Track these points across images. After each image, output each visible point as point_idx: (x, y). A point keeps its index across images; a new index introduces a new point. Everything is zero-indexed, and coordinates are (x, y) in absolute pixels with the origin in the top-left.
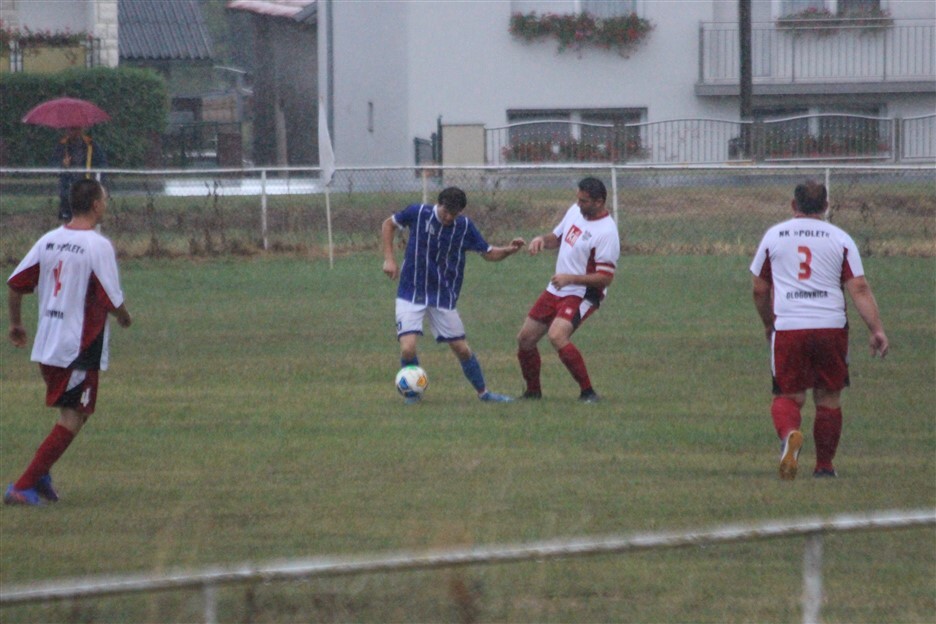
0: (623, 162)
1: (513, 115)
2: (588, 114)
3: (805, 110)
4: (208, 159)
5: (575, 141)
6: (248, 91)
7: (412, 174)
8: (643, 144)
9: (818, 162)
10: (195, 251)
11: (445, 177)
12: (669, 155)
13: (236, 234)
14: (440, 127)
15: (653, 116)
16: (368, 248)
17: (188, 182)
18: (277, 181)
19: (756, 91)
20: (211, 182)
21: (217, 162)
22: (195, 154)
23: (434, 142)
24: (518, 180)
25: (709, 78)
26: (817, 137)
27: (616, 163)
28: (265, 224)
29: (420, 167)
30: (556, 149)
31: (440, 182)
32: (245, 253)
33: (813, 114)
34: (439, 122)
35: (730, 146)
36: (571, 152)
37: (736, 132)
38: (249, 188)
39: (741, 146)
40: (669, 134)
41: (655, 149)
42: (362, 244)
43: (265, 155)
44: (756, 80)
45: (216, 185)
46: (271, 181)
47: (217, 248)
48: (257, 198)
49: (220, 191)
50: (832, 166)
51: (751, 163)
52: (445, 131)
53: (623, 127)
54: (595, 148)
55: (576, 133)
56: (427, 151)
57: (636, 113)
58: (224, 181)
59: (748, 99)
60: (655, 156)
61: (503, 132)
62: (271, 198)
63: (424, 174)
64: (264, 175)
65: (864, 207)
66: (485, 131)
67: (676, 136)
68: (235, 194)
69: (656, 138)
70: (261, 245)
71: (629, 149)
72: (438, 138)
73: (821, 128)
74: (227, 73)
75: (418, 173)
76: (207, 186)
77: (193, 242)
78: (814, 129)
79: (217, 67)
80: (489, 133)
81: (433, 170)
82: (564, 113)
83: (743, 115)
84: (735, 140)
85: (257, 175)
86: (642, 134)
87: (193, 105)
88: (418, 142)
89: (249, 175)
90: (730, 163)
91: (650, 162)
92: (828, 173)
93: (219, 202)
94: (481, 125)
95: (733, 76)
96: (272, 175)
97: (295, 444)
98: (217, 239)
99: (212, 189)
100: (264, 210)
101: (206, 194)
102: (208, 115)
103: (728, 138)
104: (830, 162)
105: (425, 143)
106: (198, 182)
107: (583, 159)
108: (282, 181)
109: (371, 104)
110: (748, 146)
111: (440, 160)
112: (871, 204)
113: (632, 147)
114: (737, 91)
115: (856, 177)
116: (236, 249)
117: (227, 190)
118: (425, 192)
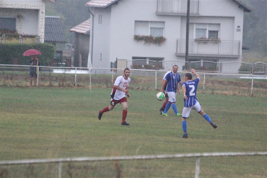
0: (158, 70)
1: (134, 58)
2: (151, 59)
3: (200, 60)
4: (64, 65)
5: (147, 65)
6: (73, 50)
7: (110, 70)
8: (163, 66)
9: (202, 72)
10: (60, 86)
11: (117, 71)
12: (169, 69)
13: (68, 82)
14: (117, 60)
15: (165, 60)
16: (99, 87)
17: (59, 70)
18: (79, 70)
19: (189, 55)
20: (64, 70)
21: (66, 66)
22: (60, 64)
23: (115, 63)
24: (134, 73)
25: (179, 52)
26: (202, 66)
27: (157, 70)
28: (76, 80)
29: (112, 69)
30: (143, 66)
31: (116, 72)
32: (71, 87)
33: (202, 61)
34: (117, 58)
35: (183, 67)
36: (147, 67)
37: (184, 64)
38: (72, 72)
39: (185, 67)
40: (169, 64)
41: (166, 67)
42: (98, 86)
43: (76, 65)
44: (189, 53)
45: (65, 71)
46: (78, 70)
47: (64, 85)
48: (74, 74)
49: (66, 72)
50: (206, 73)
51: (187, 71)
52: (118, 61)
53: (158, 62)
54: (152, 66)
55: (148, 63)
56: (114, 66)
57: (162, 59)
58: (67, 70)
59: (187, 57)
60: (166, 69)
61: (131, 62)
62: (77, 74)
63: (113, 70)
64: (76, 69)
65: (213, 83)
66: (127, 61)
67: (170, 64)
68: (69, 73)
69: (166, 65)
70: (75, 85)
71: (160, 67)
72: (116, 62)
73: (204, 65)
74: (69, 45)
75: (111, 70)
76: (63, 71)
77: (59, 84)
78: (202, 65)
79: (66, 44)
80: (128, 62)
81: (115, 70)
82: (145, 58)
83: (186, 61)
84: (184, 66)
85: (75, 69)
86: (163, 64)
87: (61, 52)
88: (111, 63)
89: (72, 69)
90: (182, 71)
91: (164, 70)
92: (205, 75)
93: (66, 75)
94: (126, 60)
95: (184, 51)
96: (78, 69)
97: (80, 131)
98: (65, 83)
99: (64, 72)
100: (76, 77)
101: (63, 73)
102: (64, 55)
103: (182, 65)
104: (205, 72)
105: (114, 63)
106: (61, 70)
107: (149, 69)
108: (80, 70)
109: (101, 54)
110: (187, 67)
111: (116, 68)
112: (214, 82)
113: (161, 67)
114: (185, 55)
115: (211, 76)
116: (69, 85)
117: (67, 72)
118: (113, 75)
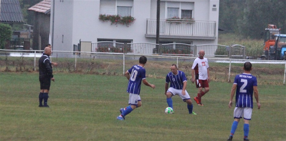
0: (126, 53)
1: (99, 40)
2: (118, 41)
3: (172, 42)
4: (22, 47)
5: (114, 47)
6: (32, 31)
7: (73, 53)
8: (131, 49)
9: (175, 55)
10: (17, 71)
11: (81, 55)
12: (138, 52)
13: (27, 67)
14: (80, 42)
15: (134, 42)
16: (60, 72)
17: (16, 53)
18: (38, 54)
19: (160, 37)
20: (22, 53)
21: (24, 48)
22: (18, 46)
23: (78, 46)
24: (99, 56)
25: (149, 33)
26: (175, 49)
27: (124, 53)
28: (35, 64)
29: (75, 52)
30: (109, 49)
31: (80, 56)
32: (30, 71)
33: (174, 43)
34: (80, 40)
35: (153, 50)
36: (113, 50)
37: (155, 47)
38: (31, 55)
39: (156, 50)
40: (138, 46)
41: (134, 50)
42: (59, 71)
43: (35, 47)
44: (160, 34)
45: (23, 54)
46: (37, 54)
47: (22, 70)
48: (34, 58)
49: (24, 56)
50: (179, 57)
51: (158, 55)
53: (127, 44)
54: (119, 49)
55: (114, 45)
56: (77, 48)
57: (130, 41)
58: (25, 53)
59: (158, 39)
60: (134, 52)
61: (96, 44)
62: (37, 58)
63: (76, 54)
64: (35, 52)
65: (186, 67)
66: (92, 43)
67: (140, 47)
68: (28, 56)
69: (135, 47)
70: (34, 70)
71: (128, 50)
72: (80, 45)
73: (176, 47)
74: (27, 26)
75: (74, 53)
76: (21, 54)
77: (16, 69)
78: (174, 47)
79: (24, 24)
80: (93, 44)
81: (78, 53)
82: (112, 40)
83: (157, 43)
84: (154, 49)
85: (34, 52)
86: (131, 46)
87: (18, 34)
88: (74, 45)
89: (31, 52)
90: (153, 55)
91: (133, 53)
92: (178, 58)
93: (24, 59)
94: (91, 42)
95: (155, 33)
96: (37, 52)
97: (41, 120)
98: (23, 68)
99: (22, 55)
100: (35, 61)
101: (20, 56)
102: (22, 36)
103: (153, 48)
104: (178, 55)
105: (76, 46)
106: (19, 53)
107: (116, 52)
108: (40, 54)
109: (63, 35)
110: (158, 50)
111: (80, 51)
112: (188, 67)
114: (156, 37)
115: (185, 60)
116: (27, 70)
117: (26, 56)
118: (76, 58)
